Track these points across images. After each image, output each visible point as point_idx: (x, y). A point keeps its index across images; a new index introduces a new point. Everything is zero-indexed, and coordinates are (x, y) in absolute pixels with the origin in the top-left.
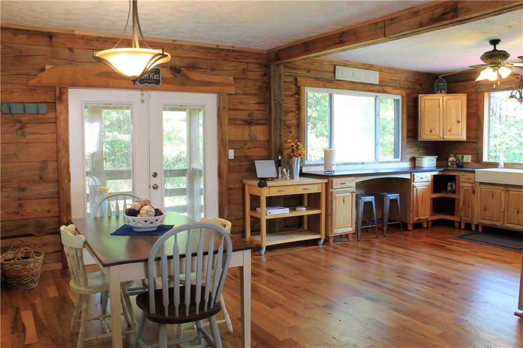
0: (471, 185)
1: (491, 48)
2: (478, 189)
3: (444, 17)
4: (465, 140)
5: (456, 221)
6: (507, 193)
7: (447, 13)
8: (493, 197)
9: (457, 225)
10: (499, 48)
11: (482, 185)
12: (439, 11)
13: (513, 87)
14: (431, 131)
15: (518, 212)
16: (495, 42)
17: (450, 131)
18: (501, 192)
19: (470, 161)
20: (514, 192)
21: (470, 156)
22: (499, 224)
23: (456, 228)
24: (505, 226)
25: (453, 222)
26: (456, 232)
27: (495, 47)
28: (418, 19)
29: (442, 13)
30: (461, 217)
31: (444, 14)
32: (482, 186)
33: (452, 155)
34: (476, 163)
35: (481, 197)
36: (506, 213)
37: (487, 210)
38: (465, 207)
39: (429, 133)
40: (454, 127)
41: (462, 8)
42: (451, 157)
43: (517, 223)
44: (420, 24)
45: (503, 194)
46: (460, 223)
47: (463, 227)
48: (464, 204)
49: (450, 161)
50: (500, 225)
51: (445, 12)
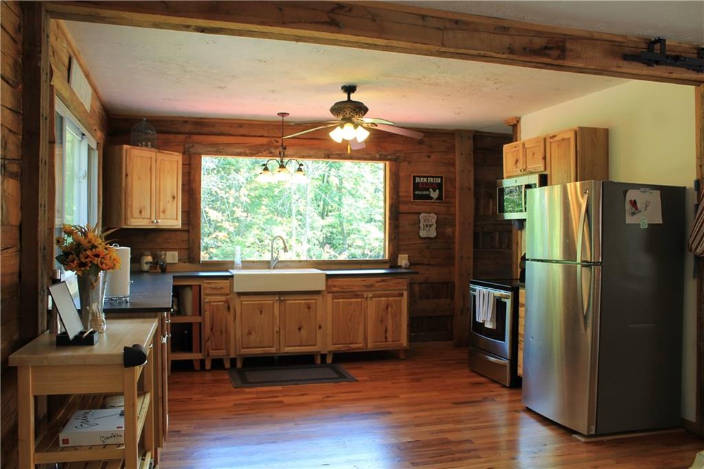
0: (223, 298)
1: (344, 97)
2: (236, 303)
3: (547, 52)
4: (180, 227)
5: (196, 360)
6: (282, 304)
7: (551, 48)
8: (261, 312)
9: (197, 366)
10: (354, 97)
11: (241, 297)
12: (539, 42)
13: (248, 152)
14: (141, 212)
15: (300, 329)
16: (350, 89)
17: (164, 212)
18: (273, 304)
19: (177, 261)
20: (291, 301)
21: (176, 253)
22: (273, 350)
23: (196, 371)
24: (282, 351)
25: (190, 362)
26: (197, 377)
27: (349, 97)
28: (506, 40)
29: (544, 45)
30: (208, 352)
31: (546, 48)
32: (243, 298)
33: (149, 253)
34: (188, 265)
35: (241, 314)
36: (282, 332)
37: (253, 333)
38: (214, 334)
39: (139, 215)
40: (169, 206)
41: (571, 50)
42: (148, 255)
43: (299, 344)
44: (508, 48)
45: (277, 306)
46: (202, 362)
47: (208, 366)
48: (212, 329)
49: (146, 263)
50: (275, 352)
51: (549, 46)
